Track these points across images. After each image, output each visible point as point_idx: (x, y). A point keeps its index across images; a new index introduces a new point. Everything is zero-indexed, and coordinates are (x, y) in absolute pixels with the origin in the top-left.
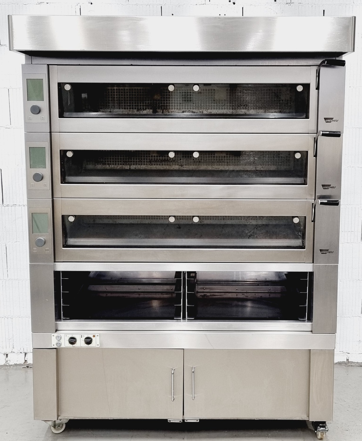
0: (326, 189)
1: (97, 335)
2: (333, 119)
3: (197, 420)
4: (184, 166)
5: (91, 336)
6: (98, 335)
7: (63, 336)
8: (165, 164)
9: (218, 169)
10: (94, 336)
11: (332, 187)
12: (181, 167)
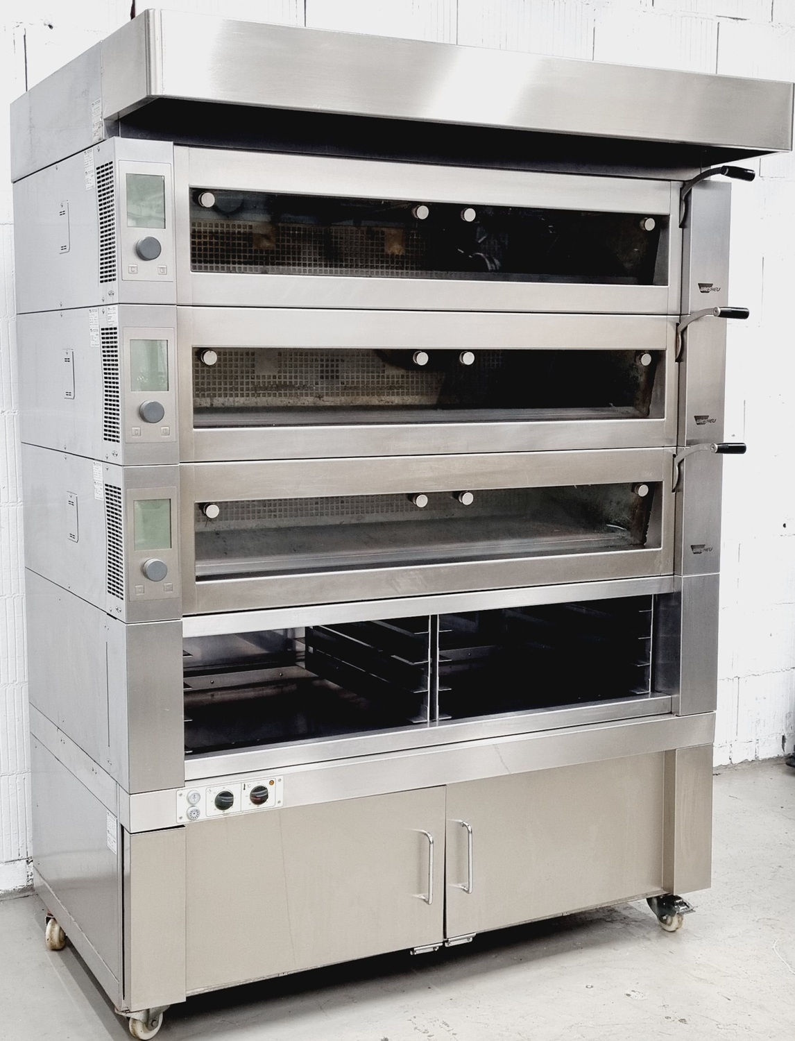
0: (702, 424)
1: (277, 778)
2: (713, 287)
3: (468, 938)
4: (325, 398)
5: (265, 784)
6: (281, 777)
7: (201, 791)
8: (285, 395)
9: (390, 404)
10: (272, 783)
11: (710, 421)
12: (318, 399)
